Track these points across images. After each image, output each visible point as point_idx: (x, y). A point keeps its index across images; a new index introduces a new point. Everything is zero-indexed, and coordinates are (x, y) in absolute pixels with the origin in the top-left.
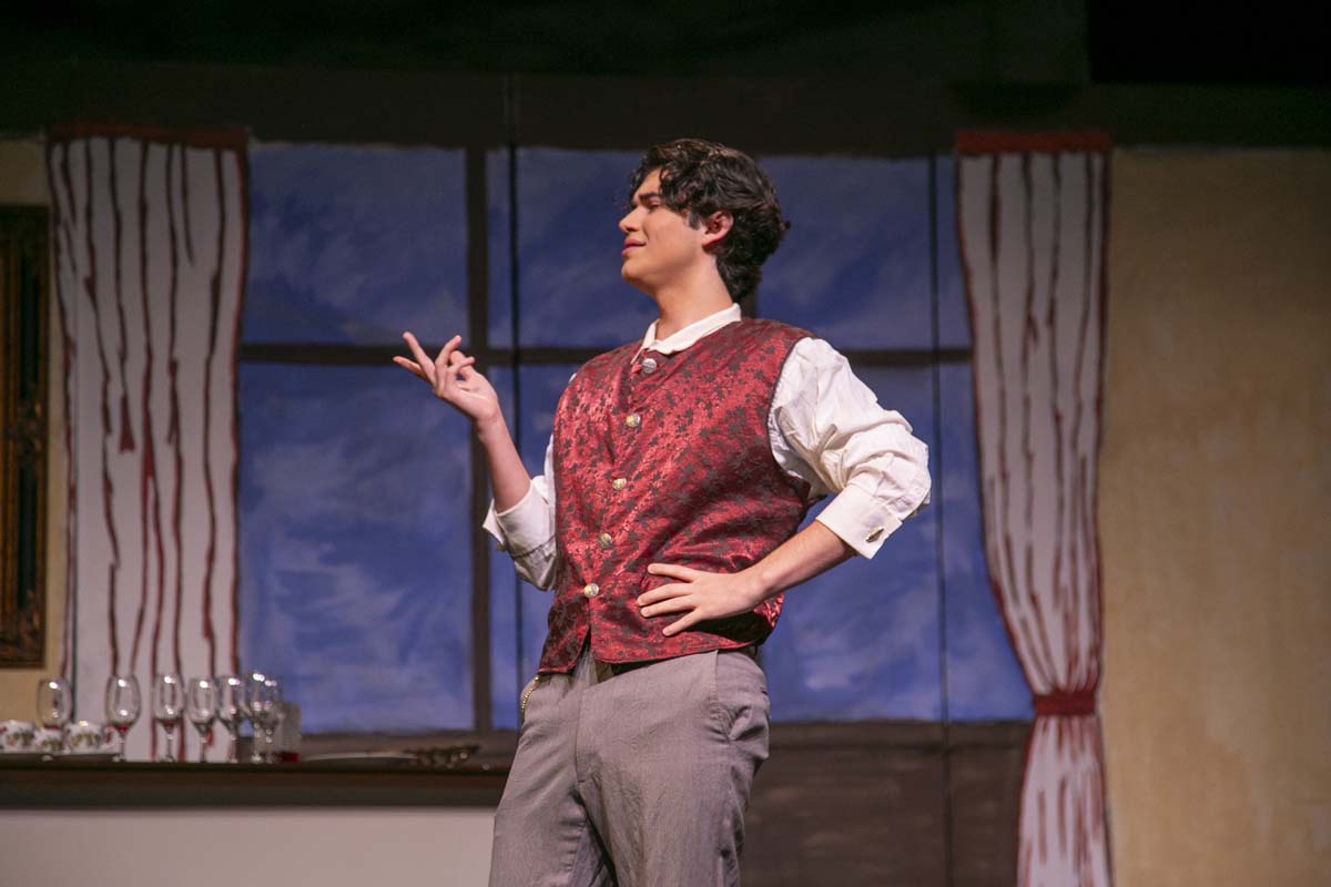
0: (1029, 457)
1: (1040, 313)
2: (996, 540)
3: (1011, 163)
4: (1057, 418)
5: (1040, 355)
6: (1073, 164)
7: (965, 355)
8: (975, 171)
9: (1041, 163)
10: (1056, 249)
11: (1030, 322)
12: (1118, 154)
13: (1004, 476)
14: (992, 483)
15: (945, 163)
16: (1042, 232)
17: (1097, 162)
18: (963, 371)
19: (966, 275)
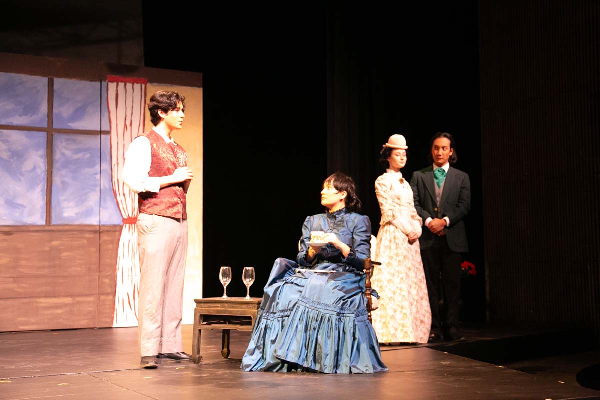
0: (125, 160)
1: (128, 123)
2: (115, 180)
3: (121, 85)
5: (128, 134)
6: (137, 86)
7: (108, 133)
8: (112, 86)
9: (129, 86)
10: (133, 107)
11: (126, 125)
12: (149, 85)
13: (118, 164)
14: (114, 166)
15: (104, 84)
16: (129, 103)
17: (144, 86)
18: (108, 137)
19: (109, 113)
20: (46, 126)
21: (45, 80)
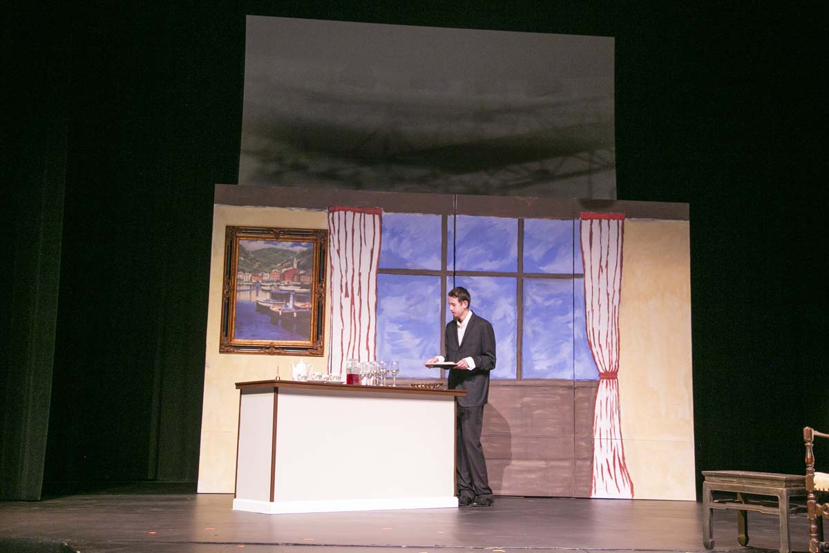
1: (604, 264)
2: (590, 328)
3: (596, 222)
4: (608, 295)
5: (603, 276)
6: (613, 223)
7: (582, 276)
8: (586, 224)
9: (604, 222)
10: (608, 247)
11: (601, 266)
12: (626, 219)
13: (593, 310)
14: (589, 313)
15: (577, 222)
16: (604, 242)
17: (620, 222)
18: (582, 280)
19: (583, 253)
20: (516, 271)
21: (514, 222)
